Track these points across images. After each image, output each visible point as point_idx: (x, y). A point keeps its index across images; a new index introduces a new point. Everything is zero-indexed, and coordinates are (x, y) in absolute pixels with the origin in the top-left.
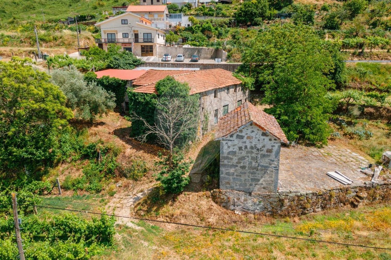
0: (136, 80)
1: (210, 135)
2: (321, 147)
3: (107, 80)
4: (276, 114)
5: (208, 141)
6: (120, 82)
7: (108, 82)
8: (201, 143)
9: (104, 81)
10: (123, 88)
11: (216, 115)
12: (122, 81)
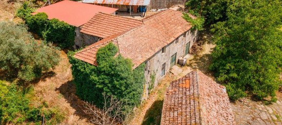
0: (84, 27)
1: (157, 91)
2: (269, 103)
3: (56, 24)
4: (225, 69)
5: (154, 100)
6: (69, 27)
7: (57, 26)
8: (147, 103)
9: (53, 25)
10: (72, 33)
11: (163, 68)
12: (71, 26)
